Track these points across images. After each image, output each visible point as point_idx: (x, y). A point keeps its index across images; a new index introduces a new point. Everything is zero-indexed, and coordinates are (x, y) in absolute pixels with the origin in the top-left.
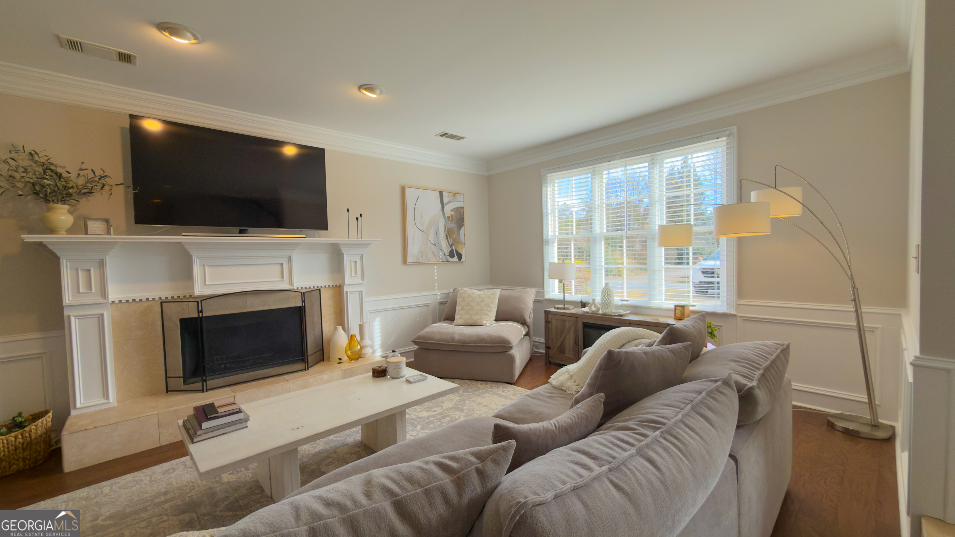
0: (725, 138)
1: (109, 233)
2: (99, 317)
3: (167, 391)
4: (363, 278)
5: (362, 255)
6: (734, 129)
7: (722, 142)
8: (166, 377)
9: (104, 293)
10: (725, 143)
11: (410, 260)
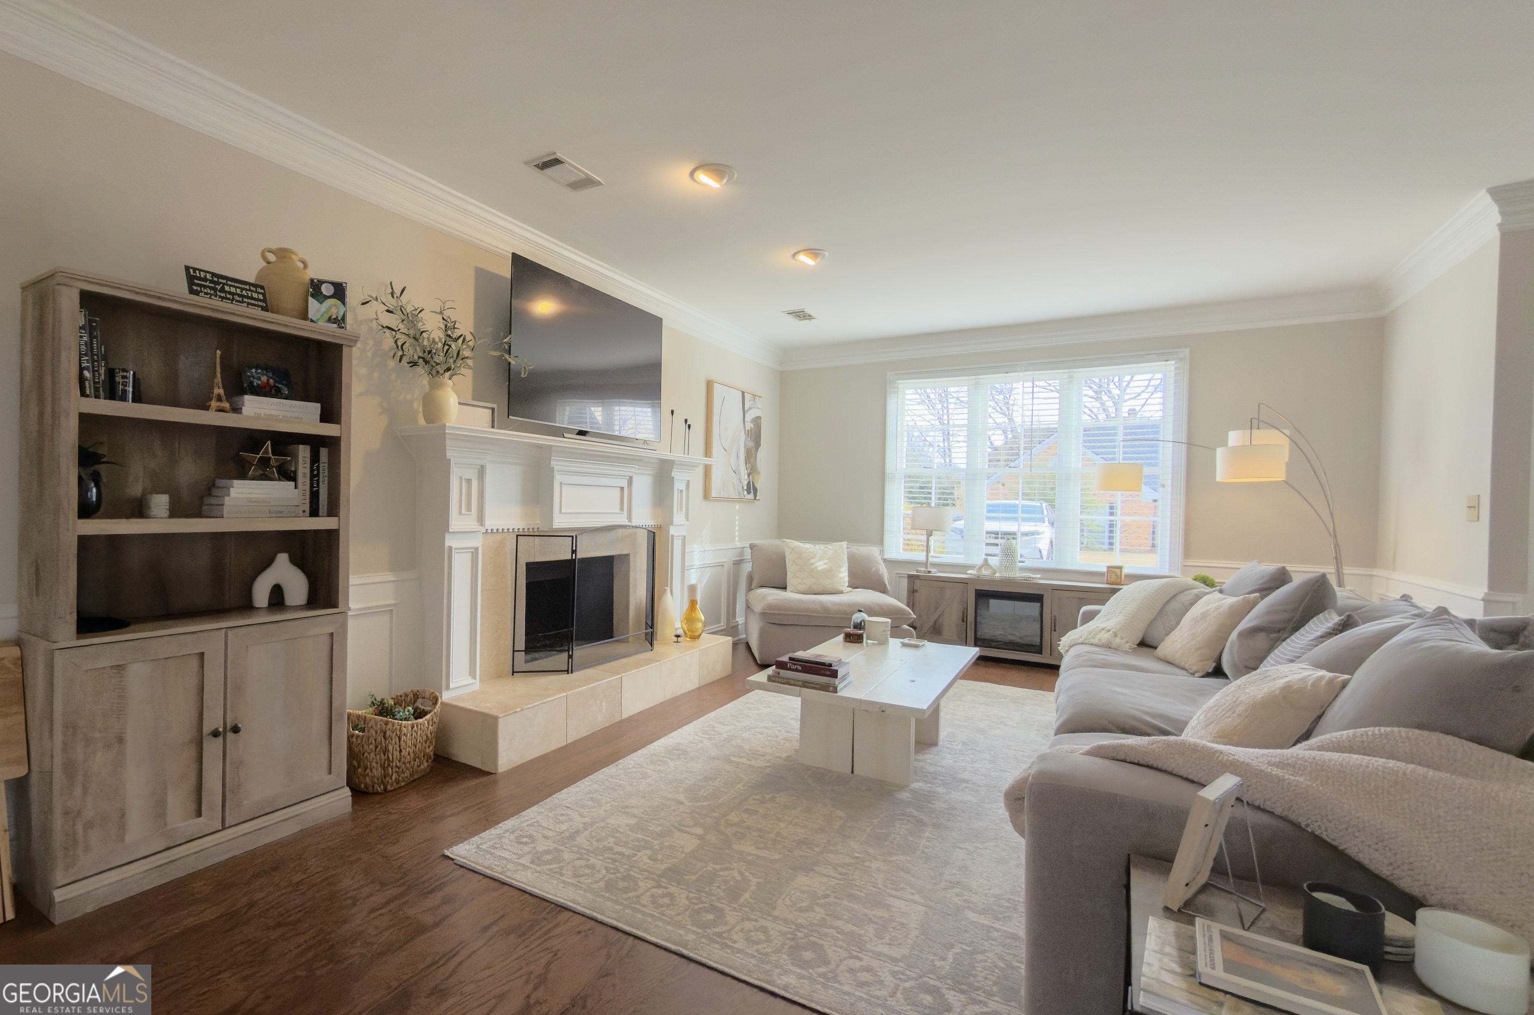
0: (1173, 362)
1: (493, 427)
2: (472, 552)
3: (513, 672)
4: (687, 518)
5: (688, 481)
6: (1186, 352)
7: (1171, 366)
8: (514, 651)
9: (481, 520)
10: (1173, 368)
11: (714, 493)
